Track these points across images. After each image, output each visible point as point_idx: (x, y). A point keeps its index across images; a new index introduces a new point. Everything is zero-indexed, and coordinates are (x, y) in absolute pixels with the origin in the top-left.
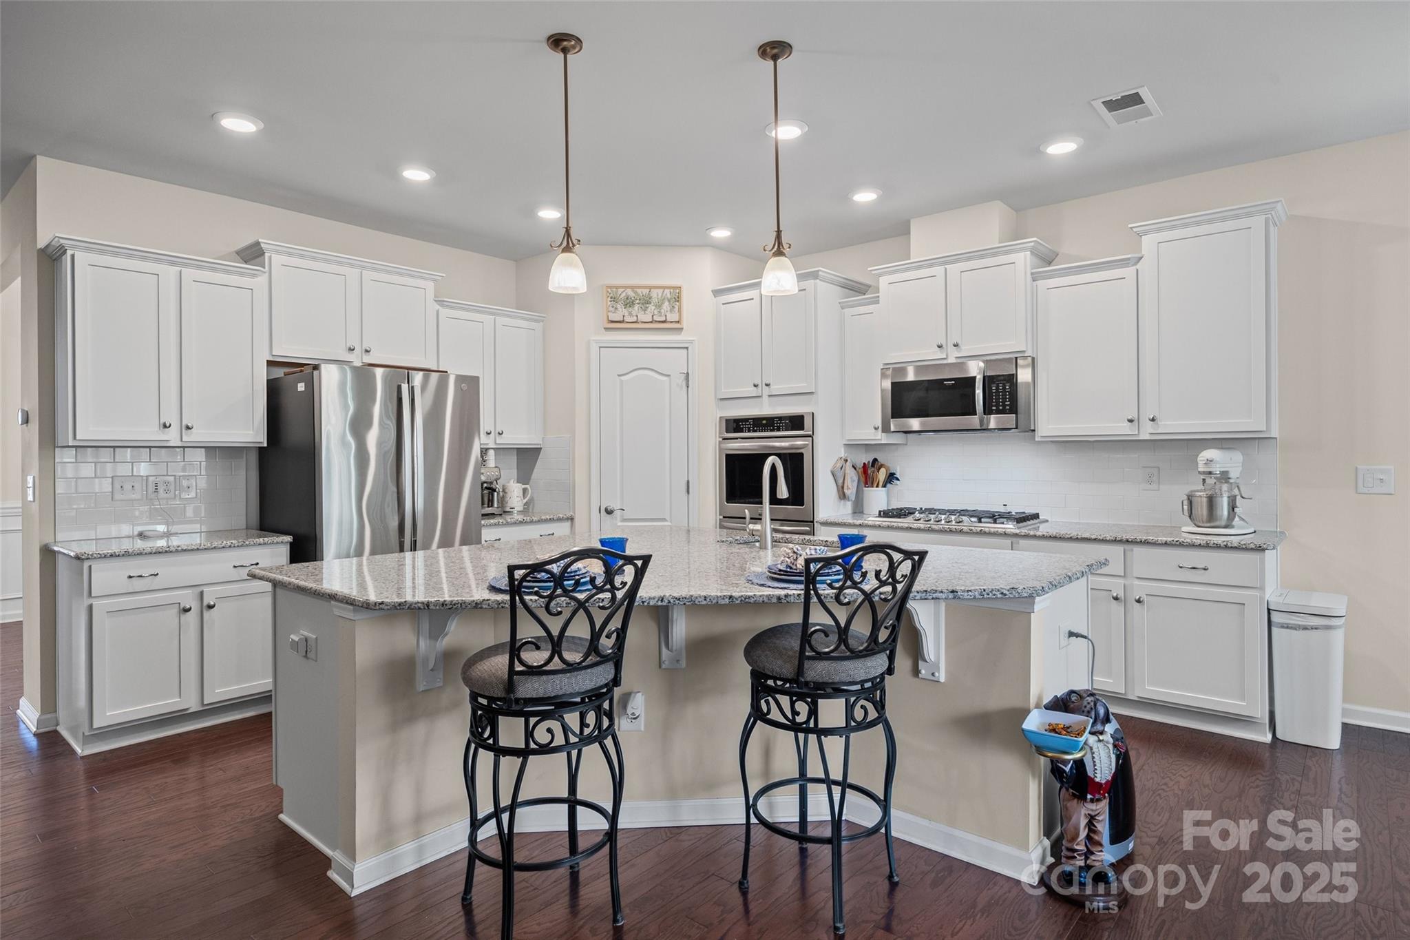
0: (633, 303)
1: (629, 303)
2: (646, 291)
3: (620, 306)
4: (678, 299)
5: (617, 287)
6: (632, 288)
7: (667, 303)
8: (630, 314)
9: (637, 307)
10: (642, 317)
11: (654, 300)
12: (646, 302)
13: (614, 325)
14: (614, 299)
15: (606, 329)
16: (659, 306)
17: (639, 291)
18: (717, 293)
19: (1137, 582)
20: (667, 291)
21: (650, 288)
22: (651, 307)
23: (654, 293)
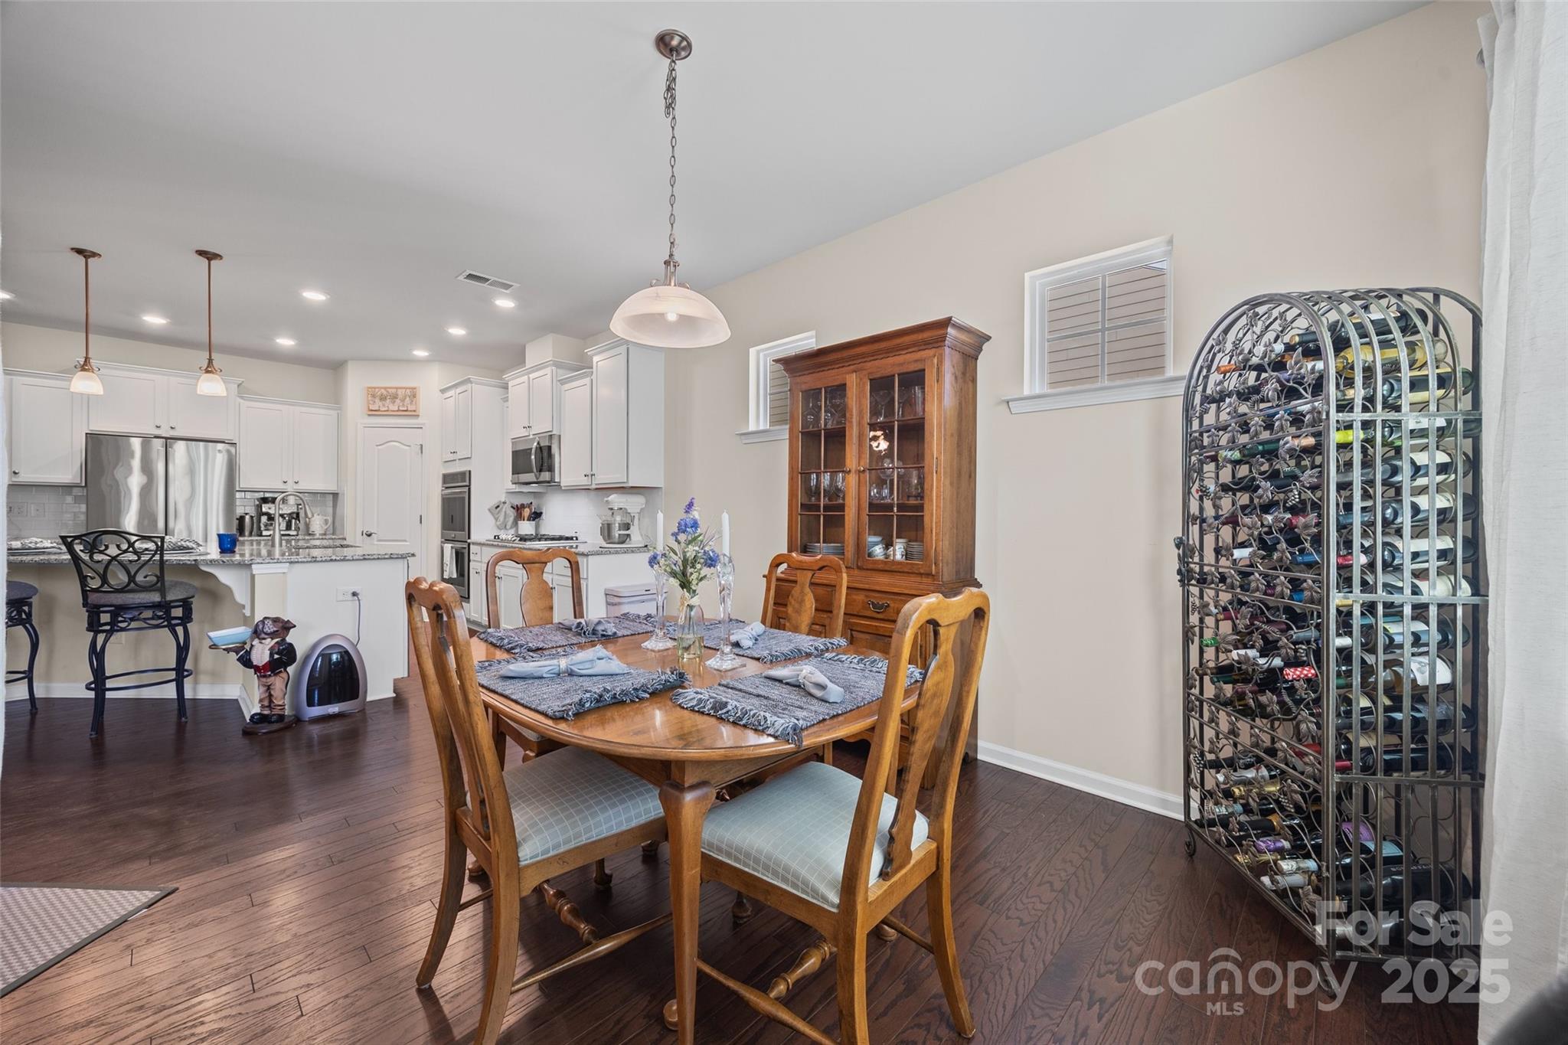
0: (385, 398)
1: (383, 398)
2: (394, 391)
3: (377, 400)
4: (414, 396)
5: (375, 388)
6: (385, 388)
7: (408, 399)
8: (384, 405)
9: (388, 401)
10: (392, 407)
11: (400, 396)
12: (394, 397)
13: (373, 413)
14: (374, 396)
15: (369, 415)
16: (403, 400)
17: (390, 390)
18: (443, 391)
19: (557, 577)
20: (408, 391)
21: (397, 388)
22: (398, 401)
23: (400, 392)
